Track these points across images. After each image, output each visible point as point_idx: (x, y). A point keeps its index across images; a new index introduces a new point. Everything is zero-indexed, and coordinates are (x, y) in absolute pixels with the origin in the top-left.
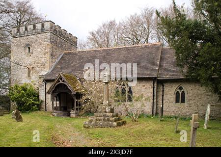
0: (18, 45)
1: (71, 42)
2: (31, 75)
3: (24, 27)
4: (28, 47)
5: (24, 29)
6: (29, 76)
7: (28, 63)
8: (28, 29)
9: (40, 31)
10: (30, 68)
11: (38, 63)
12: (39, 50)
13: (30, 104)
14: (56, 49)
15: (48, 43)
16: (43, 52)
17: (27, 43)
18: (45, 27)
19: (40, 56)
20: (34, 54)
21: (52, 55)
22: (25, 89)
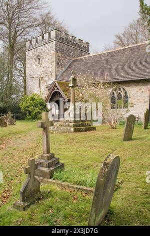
0: (31, 58)
1: (82, 48)
2: (41, 85)
3: (35, 39)
4: (38, 58)
5: (35, 41)
6: (40, 86)
7: (39, 73)
8: (38, 41)
9: (47, 41)
10: (40, 79)
11: (46, 73)
12: (47, 60)
13: (35, 113)
14: (63, 57)
15: (54, 52)
16: (50, 61)
17: (37, 54)
18: (51, 36)
19: (48, 66)
20: (43, 64)
21: (58, 64)
22: (33, 99)
